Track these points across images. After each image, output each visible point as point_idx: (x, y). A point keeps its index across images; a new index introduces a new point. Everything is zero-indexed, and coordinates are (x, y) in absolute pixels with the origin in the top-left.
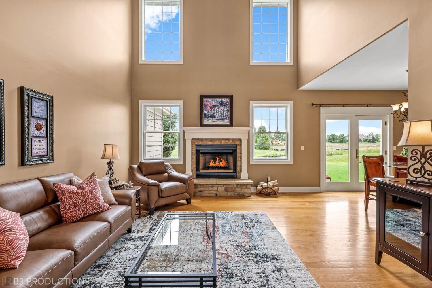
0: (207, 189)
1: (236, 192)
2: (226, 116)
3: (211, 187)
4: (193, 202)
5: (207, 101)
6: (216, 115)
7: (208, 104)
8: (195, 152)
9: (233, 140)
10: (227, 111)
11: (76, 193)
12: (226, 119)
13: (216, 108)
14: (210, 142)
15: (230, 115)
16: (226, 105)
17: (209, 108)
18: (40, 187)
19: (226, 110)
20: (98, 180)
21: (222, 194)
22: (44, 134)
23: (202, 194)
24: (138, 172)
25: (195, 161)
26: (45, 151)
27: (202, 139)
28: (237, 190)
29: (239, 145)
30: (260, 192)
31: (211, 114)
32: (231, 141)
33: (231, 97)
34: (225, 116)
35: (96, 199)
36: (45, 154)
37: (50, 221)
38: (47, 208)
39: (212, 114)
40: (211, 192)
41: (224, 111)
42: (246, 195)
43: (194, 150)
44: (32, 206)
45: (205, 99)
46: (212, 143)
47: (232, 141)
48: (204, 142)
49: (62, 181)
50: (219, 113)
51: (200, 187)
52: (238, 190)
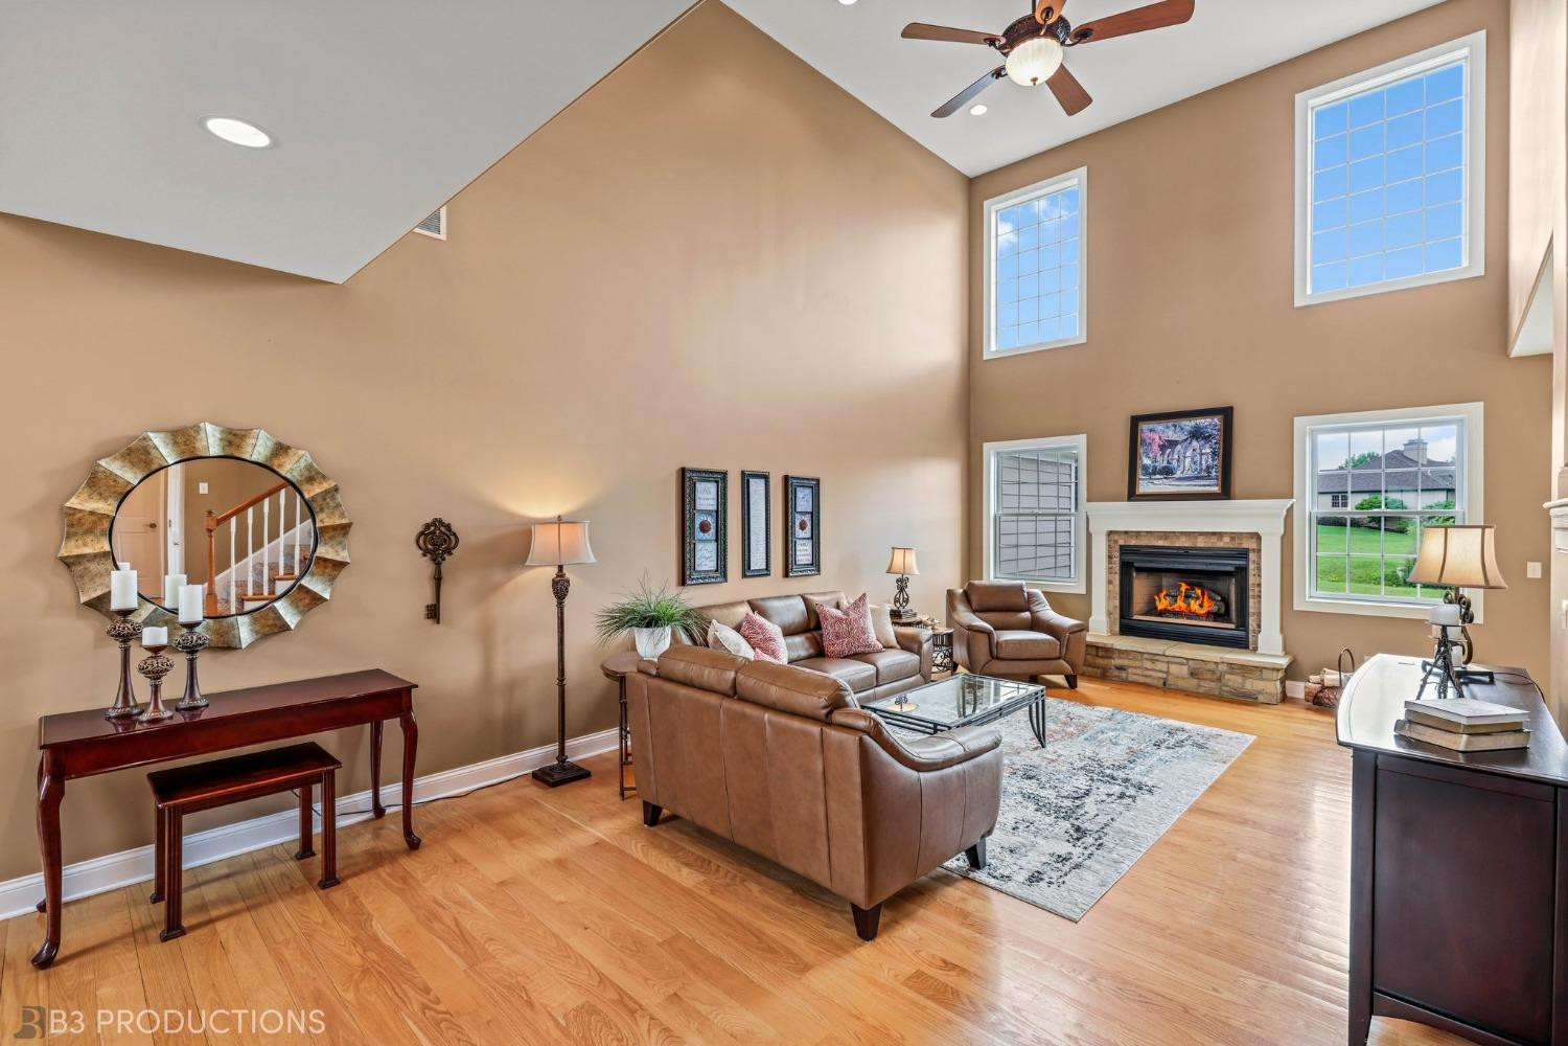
0: (1138, 664)
1: (1227, 686)
2: (1208, 467)
3: (1151, 660)
4: (1084, 686)
5: (1151, 430)
6: (1179, 466)
7: (1153, 440)
8: (1117, 567)
9: (1233, 536)
10: (1214, 453)
11: (840, 620)
12: (1208, 477)
13: (1179, 447)
14: (1160, 539)
15: (1220, 465)
16: (1210, 435)
17: (1156, 448)
18: (802, 606)
19: (1208, 450)
20: (870, 606)
21: (1181, 684)
22: (808, 535)
23: (1124, 675)
24: (961, 601)
25: (1117, 589)
26: (810, 557)
27: (1138, 534)
28: (1228, 680)
29: (1254, 550)
30: (1316, 697)
31: (1162, 463)
32: (1227, 539)
33: (1227, 414)
34: (1204, 467)
35: (864, 633)
36: (810, 562)
37: (811, 651)
38: (809, 635)
39: (1165, 464)
40: (1150, 673)
41: (1202, 454)
42: (1261, 698)
43: (1117, 560)
44: (793, 627)
45: (1144, 427)
46: (1167, 544)
47: (1232, 539)
48: (1143, 542)
49: (827, 602)
50: (1188, 461)
51: (1120, 658)
52: (1234, 680)
